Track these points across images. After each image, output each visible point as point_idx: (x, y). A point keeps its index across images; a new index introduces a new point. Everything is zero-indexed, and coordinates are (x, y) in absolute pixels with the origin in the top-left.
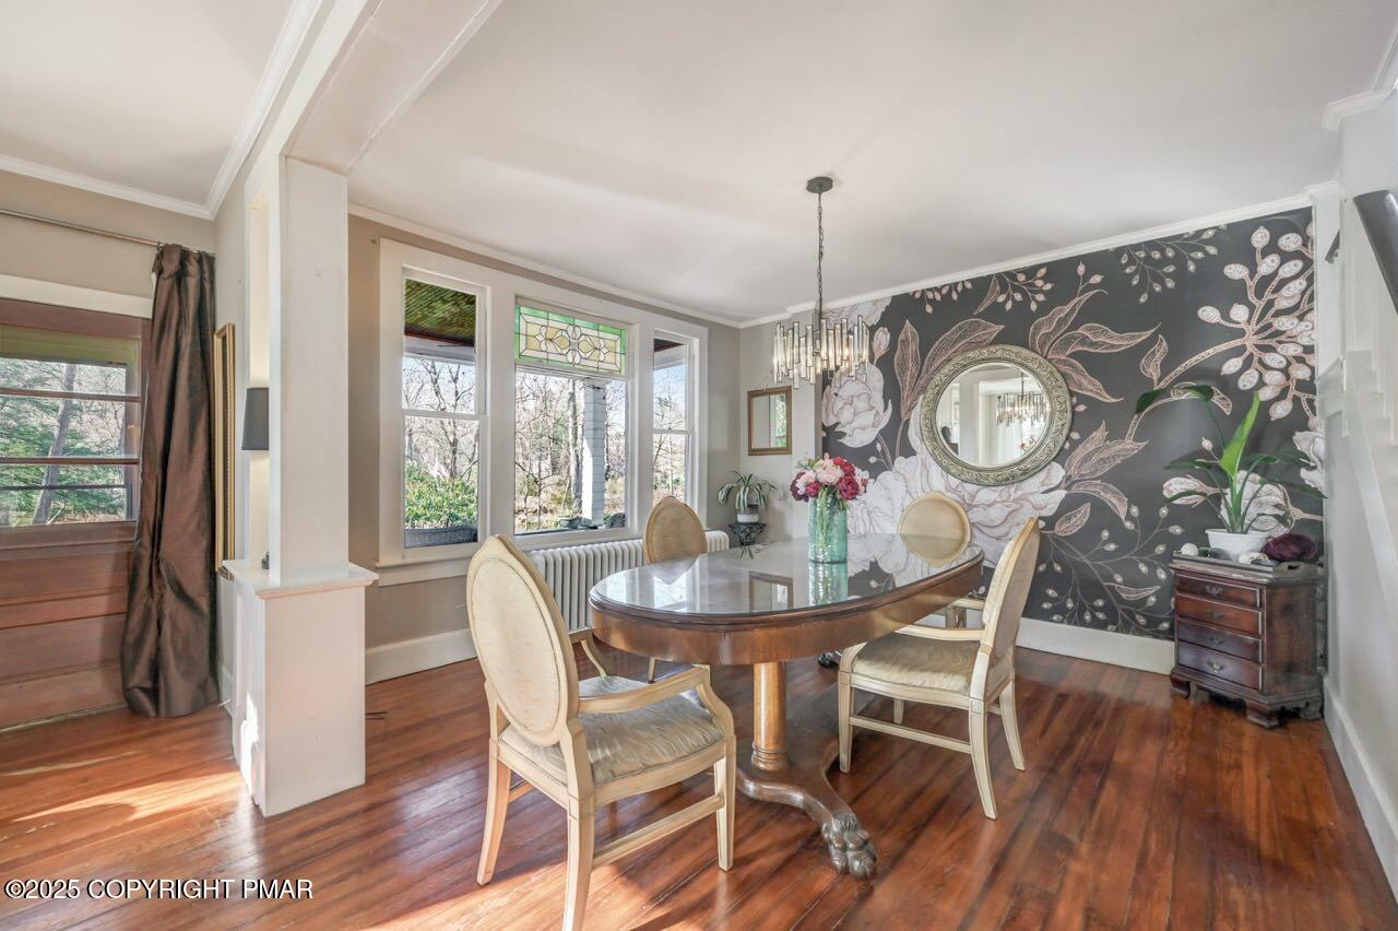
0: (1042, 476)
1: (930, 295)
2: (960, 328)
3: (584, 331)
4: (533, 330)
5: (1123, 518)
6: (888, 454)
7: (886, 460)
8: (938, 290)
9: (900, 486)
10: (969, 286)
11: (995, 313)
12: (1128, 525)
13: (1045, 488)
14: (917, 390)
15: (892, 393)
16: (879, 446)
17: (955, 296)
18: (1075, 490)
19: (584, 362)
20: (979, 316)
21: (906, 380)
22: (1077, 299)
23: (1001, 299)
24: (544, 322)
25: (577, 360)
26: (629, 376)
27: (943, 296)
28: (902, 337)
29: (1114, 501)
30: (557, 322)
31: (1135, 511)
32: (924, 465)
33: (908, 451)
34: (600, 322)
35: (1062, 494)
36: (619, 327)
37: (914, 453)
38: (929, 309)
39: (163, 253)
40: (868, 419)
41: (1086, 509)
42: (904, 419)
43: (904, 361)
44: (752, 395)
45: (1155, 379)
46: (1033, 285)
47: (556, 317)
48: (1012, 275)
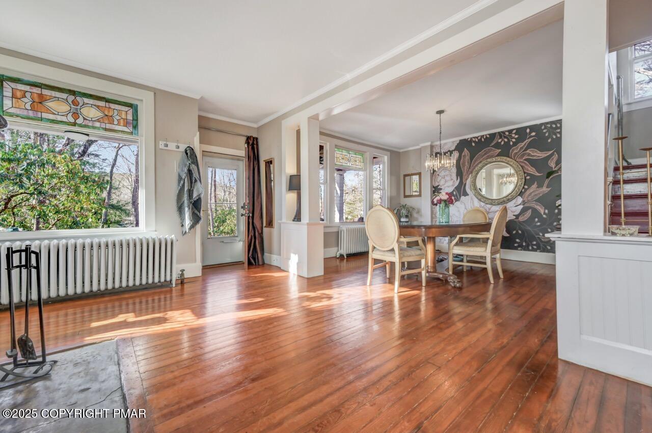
0: (514, 201)
1: (474, 139)
2: (485, 151)
3: (352, 155)
4: (338, 156)
5: (543, 214)
7: (457, 197)
8: (477, 138)
9: (463, 206)
10: (488, 136)
11: (497, 146)
12: (544, 216)
14: (469, 173)
15: (460, 174)
16: (454, 193)
17: (483, 140)
18: (526, 205)
19: (352, 166)
20: (491, 147)
21: (465, 170)
22: (527, 141)
23: (500, 141)
24: (341, 153)
25: (350, 165)
26: (365, 170)
27: (479, 140)
28: (463, 154)
29: (540, 208)
30: (345, 153)
31: (547, 211)
32: (472, 199)
33: (466, 194)
34: (357, 152)
35: (521, 207)
36: (362, 153)
37: (468, 195)
38: (473, 144)
39: (248, 138)
40: (450, 183)
41: (530, 212)
42: (464, 183)
43: (464, 163)
44: (405, 176)
45: (553, 167)
46: (511, 136)
47: (344, 151)
48: (504, 132)
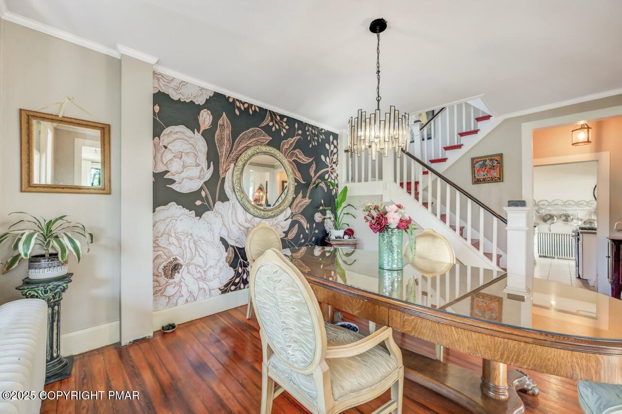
0: (284, 213)
1: (238, 104)
2: (253, 131)
5: (305, 228)
6: (210, 199)
7: (208, 202)
8: (244, 104)
9: (219, 220)
10: (258, 110)
11: (267, 129)
12: (307, 231)
13: (285, 218)
14: (230, 159)
15: (213, 157)
16: (203, 194)
17: (251, 111)
18: (294, 218)
20: (261, 128)
21: (223, 151)
22: (295, 137)
23: (271, 124)
27: (245, 108)
28: (220, 122)
29: (304, 222)
31: (308, 225)
32: (234, 207)
33: (224, 198)
35: (290, 221)
37: (228, 200)
38: (237, 113)
40: (195, 172)
41: (297, 226)
42: (222, 177)
43: (221, 140)
45: (313, 176)
46: (281, 123)
48: (274, 114)
